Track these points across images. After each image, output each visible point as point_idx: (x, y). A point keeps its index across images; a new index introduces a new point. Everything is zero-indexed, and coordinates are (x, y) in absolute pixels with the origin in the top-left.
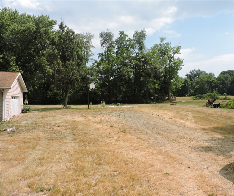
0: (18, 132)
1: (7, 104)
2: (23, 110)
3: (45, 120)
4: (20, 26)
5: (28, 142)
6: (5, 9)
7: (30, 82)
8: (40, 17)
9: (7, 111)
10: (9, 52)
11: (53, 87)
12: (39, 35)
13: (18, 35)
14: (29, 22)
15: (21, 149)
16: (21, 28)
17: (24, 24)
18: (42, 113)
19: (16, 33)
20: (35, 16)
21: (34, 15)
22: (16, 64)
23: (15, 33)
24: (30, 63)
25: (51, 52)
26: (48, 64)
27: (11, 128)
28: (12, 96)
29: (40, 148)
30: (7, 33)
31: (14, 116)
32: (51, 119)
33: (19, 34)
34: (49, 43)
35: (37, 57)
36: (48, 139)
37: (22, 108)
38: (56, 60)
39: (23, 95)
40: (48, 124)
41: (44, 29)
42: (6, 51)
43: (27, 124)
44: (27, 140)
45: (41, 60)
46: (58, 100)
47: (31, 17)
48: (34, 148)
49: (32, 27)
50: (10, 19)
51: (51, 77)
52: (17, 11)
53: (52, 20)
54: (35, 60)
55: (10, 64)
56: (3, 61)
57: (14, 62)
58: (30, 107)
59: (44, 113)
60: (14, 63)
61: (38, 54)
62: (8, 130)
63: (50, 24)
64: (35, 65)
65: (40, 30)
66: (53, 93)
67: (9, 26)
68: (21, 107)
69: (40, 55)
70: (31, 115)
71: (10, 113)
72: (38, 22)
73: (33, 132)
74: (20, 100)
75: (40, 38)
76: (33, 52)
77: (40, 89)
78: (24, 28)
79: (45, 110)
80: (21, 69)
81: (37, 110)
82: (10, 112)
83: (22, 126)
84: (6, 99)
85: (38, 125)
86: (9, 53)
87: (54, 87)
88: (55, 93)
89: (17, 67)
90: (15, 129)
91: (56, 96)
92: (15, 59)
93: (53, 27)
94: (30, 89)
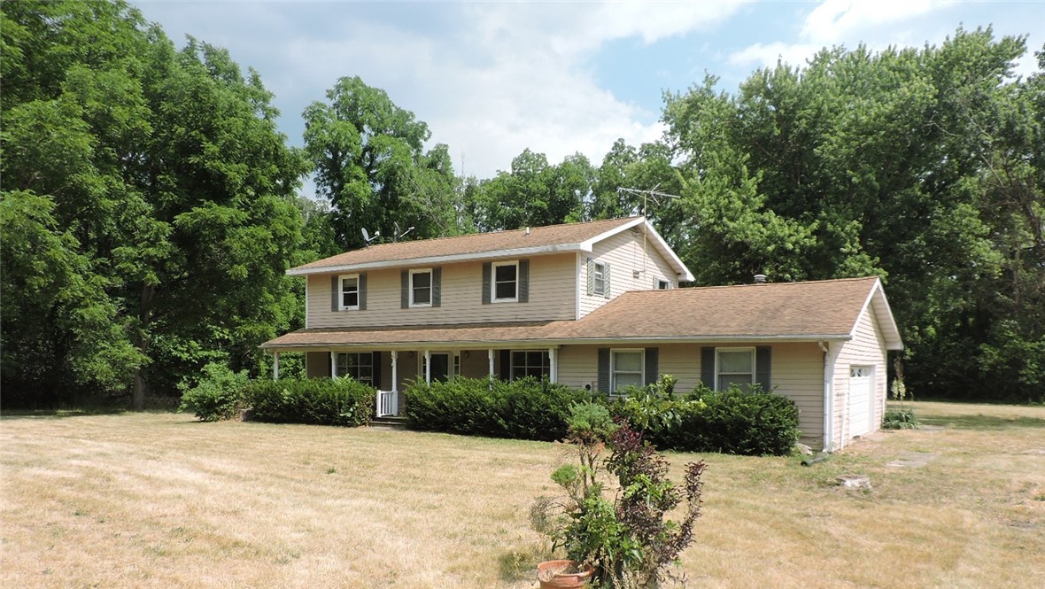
0: (881, 497)
1: (838, 395)
2: (887, 419)
3: (978, 465)
4: (875, 104)
5: (923, 539)
6: (821, 55)
7: (909, 312)
8: (952, 44)
9: (838, 419)
10: (837, 208)
11: (1008, 325)
12: (948, 120)
13: (870, 139)
14: (908, 79)
15: (901, 557)
16: (879, 108)
17: (889, 89)
18: (963, 437)
19: (861, 135)
20: (930, 47)
21: (927, 46)
22: (861, 248)
23: (858, 134)
24: (913, 238)
25: (1002, 178)
26: (986, 229)
27: (856, 478)
28: (852, 366)
29: (974, 570)
30: (833, 139)
31: (858, 437)
32: (1003, 462)
33: (871, 133)
34: (994, 143)
35: (939, 211)
36: (1003, 542)
37: (884, 409)
38: (1024, 207)
39: (886, 362)
40: (992, 482)
41: (969, 89)
42: (828, 204)
43: (907, 472)
44: (919, 532)
45: (957, 219)
46: (1028, 383)
47: (915, 57)
48: (949, 565)
49: (922, 94)
50: (842, 86)
51: (999, 285)
52: (864, 51)
53: (1004, 41)
54: (929, 224)
55: (842, 249)
56: (821, 242)
57: (855, 240)
58: (911, 408)
59: (967, 435)
60: (855, 245)
61: (941, 196)
62: (849, 483)
63: (993, 61)
64: (930, 242)
65: (952, 98)
66: (1005, 353)
67: (837, 114)
68: (879, 406)
69: (951, 200)
70: (919, 440)
71: (847, 427)
72: (945, 66)
73: (936, 505)
74: (878, 382)
75: (951, 129)
76: (924, 191)
77: (949, 336)
78: (891, 108)
79: (974, 425)
80: (877, 266)
81: (940, 422)
82: (845, 422)
83: (893, 476)
84: (835, 377)
85: (951, 482)
86: (839, 211)
87: (1012, 329)
88: (1016, 351)
89: (866, 257)
90: (868, 483)
91: (1021, 365)
92: (857, 228)
93: (1010, 70)
94: (909, 339)
